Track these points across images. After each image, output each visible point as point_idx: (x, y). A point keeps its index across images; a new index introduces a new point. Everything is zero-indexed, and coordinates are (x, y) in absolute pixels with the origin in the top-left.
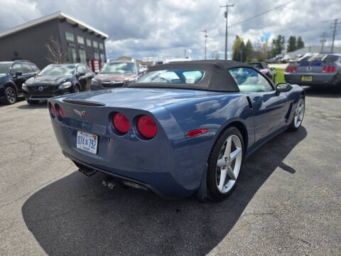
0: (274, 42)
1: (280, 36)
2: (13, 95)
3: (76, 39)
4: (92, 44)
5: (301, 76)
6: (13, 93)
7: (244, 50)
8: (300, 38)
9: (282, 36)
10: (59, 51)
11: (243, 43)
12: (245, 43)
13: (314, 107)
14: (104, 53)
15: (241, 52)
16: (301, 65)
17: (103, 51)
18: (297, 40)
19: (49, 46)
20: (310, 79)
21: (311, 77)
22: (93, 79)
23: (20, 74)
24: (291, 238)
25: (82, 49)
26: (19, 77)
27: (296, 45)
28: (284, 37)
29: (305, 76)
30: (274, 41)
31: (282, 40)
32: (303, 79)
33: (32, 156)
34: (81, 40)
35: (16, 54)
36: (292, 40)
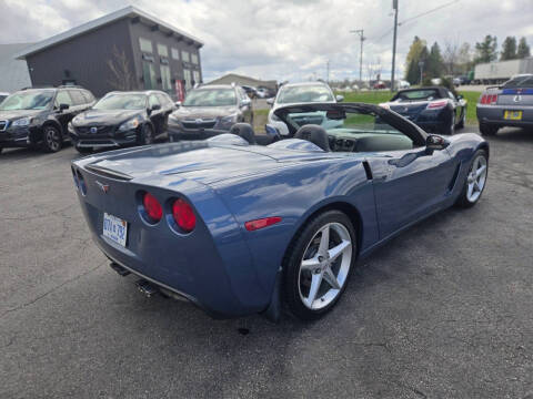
0: (478, 47)
1: (489, 37)
2: (56, 138)
3: (155, 49)
4: (180, 55)
5: (504, 111)
6: (56, 135)
7: (426, 61)
8: (523, 40)
9: (493, 37)
10: (126, 70)
11: (425, 48)
12: (429, 48)
13: (517, 165)
14: (199, 70)
15: (421, 63)
16: (504, 94)
17: (197, 68)
18: (518, 43)
19: (110, 63)
20: (519, 117)
21: (520, 113)
22: (170, 116)
23: (66, 107)
24: (399, 385)
25: (166, 64)
26: (65, 111)
27: (517, 52)
28: (495, 39)
29: (510, 111)
30: (478, 44)
31: (491, 44)
32: (506, 116)
33: (63, 236)
34: (162, 50)
35: (67, 73)
36: (510, 43)
